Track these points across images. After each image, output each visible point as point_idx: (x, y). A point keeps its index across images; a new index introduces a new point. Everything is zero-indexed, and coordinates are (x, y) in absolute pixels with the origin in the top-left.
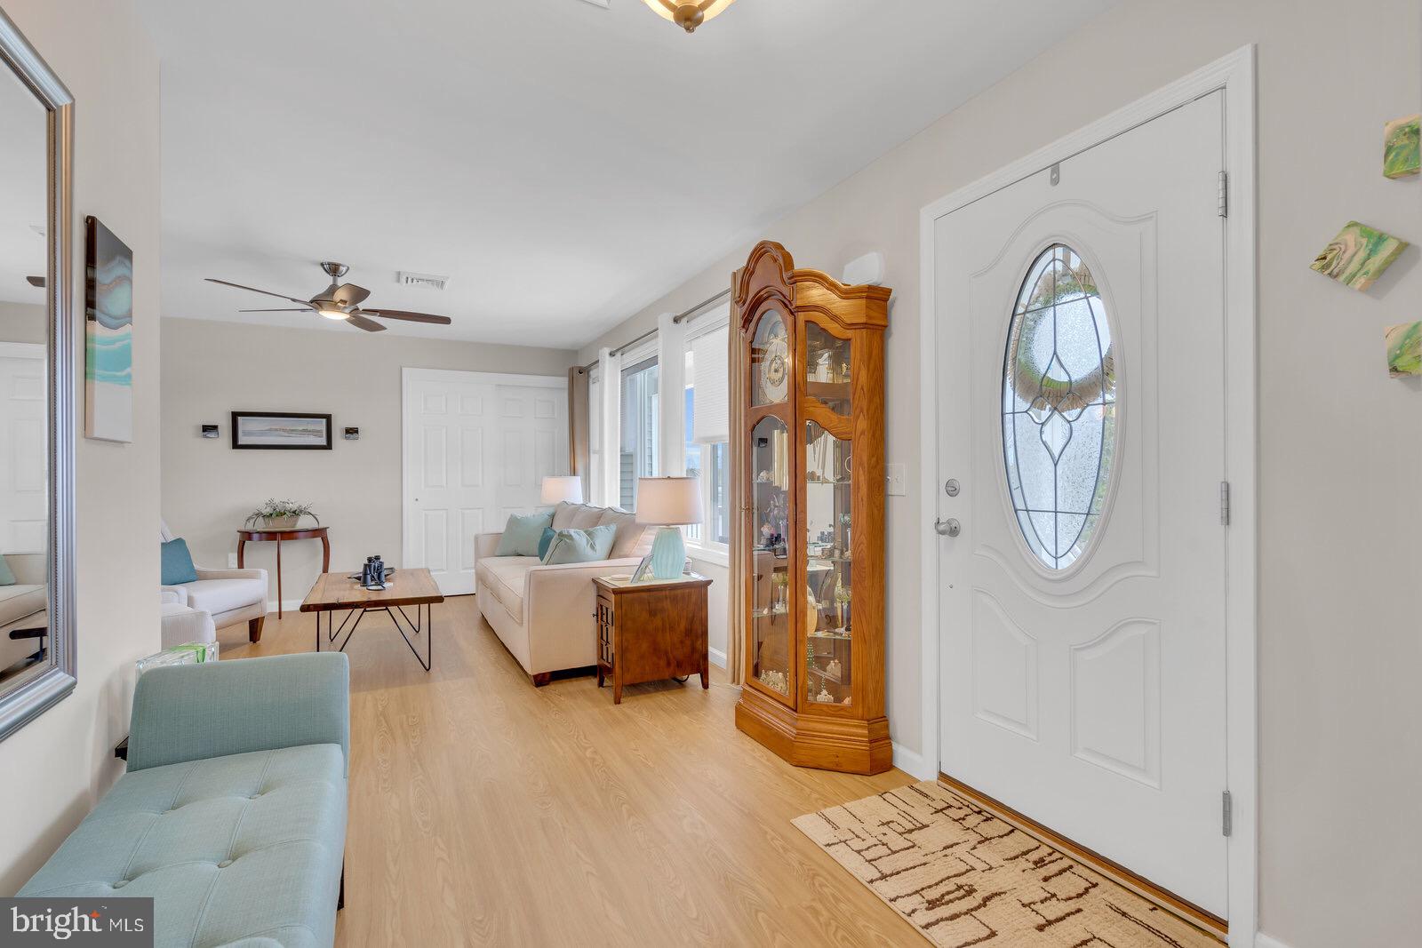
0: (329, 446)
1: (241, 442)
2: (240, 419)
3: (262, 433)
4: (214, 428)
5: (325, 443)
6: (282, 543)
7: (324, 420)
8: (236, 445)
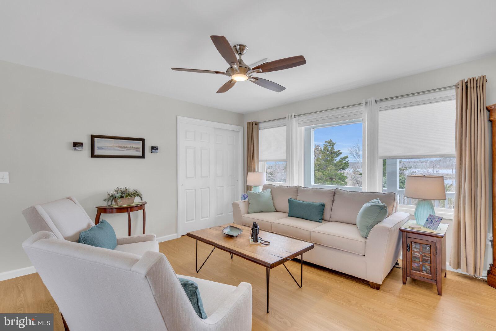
0: (143, 157)
1: (96, 153)
2: (96, 139)
3: (109, 148)
4: (81, 144)
5: (141, 155)
6: (131, 213)
7: (141, 142)
8: (93, 155)
